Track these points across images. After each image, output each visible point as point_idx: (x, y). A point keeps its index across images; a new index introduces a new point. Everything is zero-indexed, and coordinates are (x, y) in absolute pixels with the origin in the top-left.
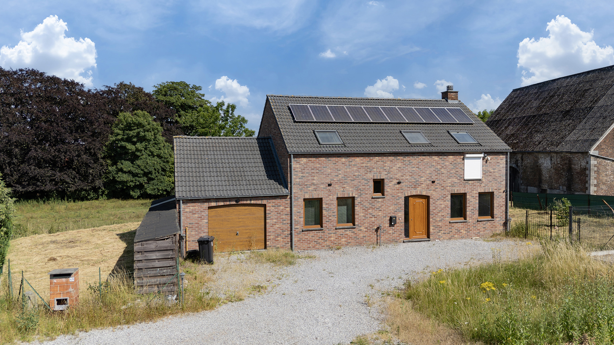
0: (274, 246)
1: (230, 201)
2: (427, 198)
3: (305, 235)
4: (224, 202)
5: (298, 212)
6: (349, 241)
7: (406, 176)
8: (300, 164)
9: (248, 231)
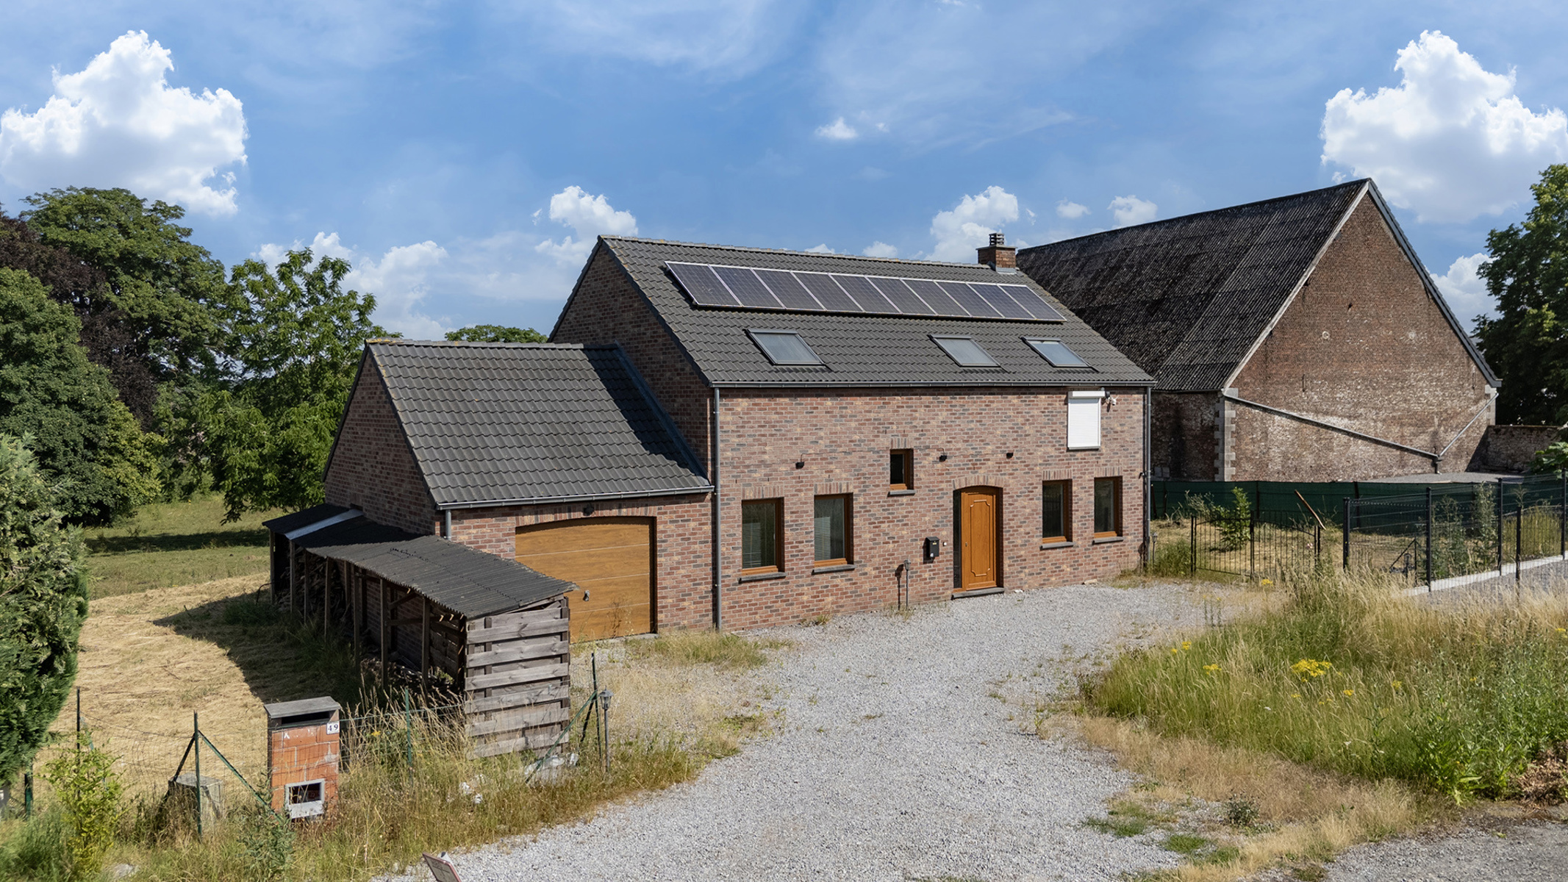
0: (675, 624)
1: (570, 511)
2: (997, 492)
3: (745, 592)
4: (555, 512)
5: (730, 535)
6: (841, 602)
7: (957, 442)
8: (733, 414)
9: (612, 588)
